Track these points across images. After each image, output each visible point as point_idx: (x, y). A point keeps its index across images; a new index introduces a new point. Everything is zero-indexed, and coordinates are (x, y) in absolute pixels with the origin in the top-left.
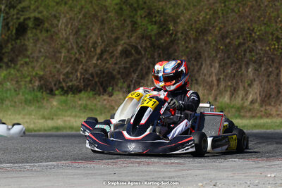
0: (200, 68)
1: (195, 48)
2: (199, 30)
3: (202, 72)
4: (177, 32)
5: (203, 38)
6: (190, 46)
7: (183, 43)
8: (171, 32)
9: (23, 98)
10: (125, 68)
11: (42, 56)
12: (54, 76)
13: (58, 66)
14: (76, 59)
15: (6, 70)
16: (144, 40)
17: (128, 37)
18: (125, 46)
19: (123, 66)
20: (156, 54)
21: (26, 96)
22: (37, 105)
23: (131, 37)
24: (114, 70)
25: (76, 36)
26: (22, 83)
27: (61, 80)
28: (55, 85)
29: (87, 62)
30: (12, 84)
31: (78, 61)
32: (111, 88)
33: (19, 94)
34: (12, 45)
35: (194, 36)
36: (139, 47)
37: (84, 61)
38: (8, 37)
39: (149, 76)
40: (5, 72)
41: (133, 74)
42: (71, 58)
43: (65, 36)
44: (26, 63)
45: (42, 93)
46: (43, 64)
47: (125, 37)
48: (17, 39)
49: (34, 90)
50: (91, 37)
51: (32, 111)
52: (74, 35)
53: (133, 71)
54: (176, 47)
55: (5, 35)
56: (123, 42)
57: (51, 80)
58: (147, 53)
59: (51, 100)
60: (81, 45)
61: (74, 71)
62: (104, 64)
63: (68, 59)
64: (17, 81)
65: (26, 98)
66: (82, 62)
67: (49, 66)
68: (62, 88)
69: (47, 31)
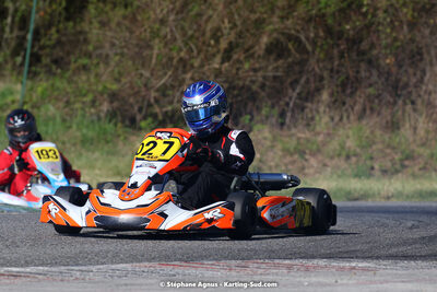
0: (421, 81)
1: (412, 40)
2: (419, 6)
3: (424, 88)
4: (376, 9)
5: (426, 23)
6: (401, 37)
7: (388, 30)
8: (364, 9)
9: (79, 134)
10: (275, 77)
11: (116, 54)
12: (138, 92)
13: (147, 74)
14: (181, 59)
15: (47, 80)
16: (312, 25)
17: (282, 18)
18: (275, 35)
19: (271, 74)
20: (335, 51)
21: (85, 131)
22: (106, 148)
23: (288, 19)
24: (253, 82)
25: (180, 16)
26: (78, 105)
27: (152, 100)
28: (140, 110)
29: (202, 66)
30: (58, 108)
31: (184, 64)
32: (248, 117)
33: (70, 127)
34: (58, 31)
35: (409, 16)
36: (303, 39)
37: (196, 64)
38: (51, 15)
39: (320, 95)
40: (45, 84)
41: (290, 91)
42: (171, 59)
43: (160, 16)
44: (85, 68)
45: (116, 125)
46: (116, 70)
47: (275, 19)
48: (68, 19)
49: (99, 119)
50: (210, 17)
51: (96, 160)
52: (177, 14)
53: (291, 84)
54: (374, 39)
55: (46, 12)
56: (271, 27)
57: (131, 100)
58: (318, 49)
59: (133, 138)
60: (190, 33)
61: (177, 84)
62: (234, 71)
63: (164, 60)
64: (68, 102)
65: (84, 135)
66: (192, 66)
67: (129, 74)
68: (155, 116)
69: (126, 6)
